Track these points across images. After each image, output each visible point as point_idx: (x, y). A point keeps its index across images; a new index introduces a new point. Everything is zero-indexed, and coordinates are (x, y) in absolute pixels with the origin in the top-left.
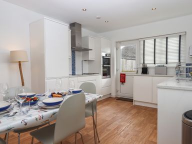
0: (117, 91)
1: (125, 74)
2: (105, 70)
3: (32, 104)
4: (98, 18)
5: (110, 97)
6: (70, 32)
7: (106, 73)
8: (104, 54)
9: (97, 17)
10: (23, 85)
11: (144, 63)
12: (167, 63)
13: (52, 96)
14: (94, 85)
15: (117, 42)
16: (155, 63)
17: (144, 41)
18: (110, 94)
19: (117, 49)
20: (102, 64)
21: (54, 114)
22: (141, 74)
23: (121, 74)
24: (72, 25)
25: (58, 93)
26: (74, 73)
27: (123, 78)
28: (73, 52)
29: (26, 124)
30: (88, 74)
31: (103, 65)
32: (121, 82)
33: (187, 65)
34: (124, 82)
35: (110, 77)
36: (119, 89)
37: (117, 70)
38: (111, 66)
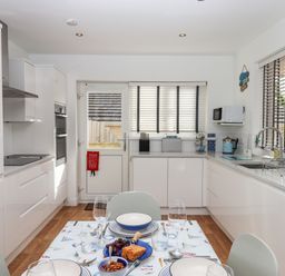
0: (79, 191)
1: (97, 153)
4: (69, 24)
9: (70, 20)
11: (138, 130)
12: (178, 132)
15: (78, 82)
16: (158, 131)
17: (138, 87)
22: (137, 153)
23: (89, 153)
32: (88, 169)
33: (209, 136)
34: (97, 169)
38: (67, 135)
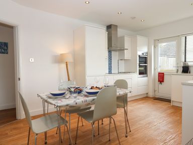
0: (155, 91)
1: (163, 73)
2: (142, 69)
3: (79, 93)
5: (147, 97)
6: (107, 34)
7: (143, 72)
8: (140, 53)
10: (69, 80)
11: (185, 61)
13: (91, 88)
14: (127, 82)
15: (155, 40)
17: (186, 37)
18: (147, 94)
19: (155, 47)
20: (138, 62)
21: (94, 100)
22: (181, 73)
23: (159, 73)
24: (109, 27)
25: (96, 87)
26: (110, 72)
27: (161, 78)
28: (110, 52)
29: (76, 104)
30: (124, 73)
31: (139, 64)
32: (159, 81)
34: (163, 81)
35: (147, 76)
36: (156, 89)
37: (155, 69)
38: (148, 65)
